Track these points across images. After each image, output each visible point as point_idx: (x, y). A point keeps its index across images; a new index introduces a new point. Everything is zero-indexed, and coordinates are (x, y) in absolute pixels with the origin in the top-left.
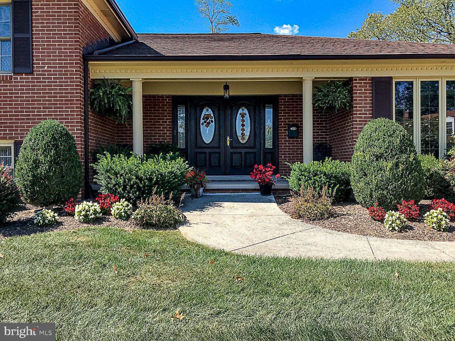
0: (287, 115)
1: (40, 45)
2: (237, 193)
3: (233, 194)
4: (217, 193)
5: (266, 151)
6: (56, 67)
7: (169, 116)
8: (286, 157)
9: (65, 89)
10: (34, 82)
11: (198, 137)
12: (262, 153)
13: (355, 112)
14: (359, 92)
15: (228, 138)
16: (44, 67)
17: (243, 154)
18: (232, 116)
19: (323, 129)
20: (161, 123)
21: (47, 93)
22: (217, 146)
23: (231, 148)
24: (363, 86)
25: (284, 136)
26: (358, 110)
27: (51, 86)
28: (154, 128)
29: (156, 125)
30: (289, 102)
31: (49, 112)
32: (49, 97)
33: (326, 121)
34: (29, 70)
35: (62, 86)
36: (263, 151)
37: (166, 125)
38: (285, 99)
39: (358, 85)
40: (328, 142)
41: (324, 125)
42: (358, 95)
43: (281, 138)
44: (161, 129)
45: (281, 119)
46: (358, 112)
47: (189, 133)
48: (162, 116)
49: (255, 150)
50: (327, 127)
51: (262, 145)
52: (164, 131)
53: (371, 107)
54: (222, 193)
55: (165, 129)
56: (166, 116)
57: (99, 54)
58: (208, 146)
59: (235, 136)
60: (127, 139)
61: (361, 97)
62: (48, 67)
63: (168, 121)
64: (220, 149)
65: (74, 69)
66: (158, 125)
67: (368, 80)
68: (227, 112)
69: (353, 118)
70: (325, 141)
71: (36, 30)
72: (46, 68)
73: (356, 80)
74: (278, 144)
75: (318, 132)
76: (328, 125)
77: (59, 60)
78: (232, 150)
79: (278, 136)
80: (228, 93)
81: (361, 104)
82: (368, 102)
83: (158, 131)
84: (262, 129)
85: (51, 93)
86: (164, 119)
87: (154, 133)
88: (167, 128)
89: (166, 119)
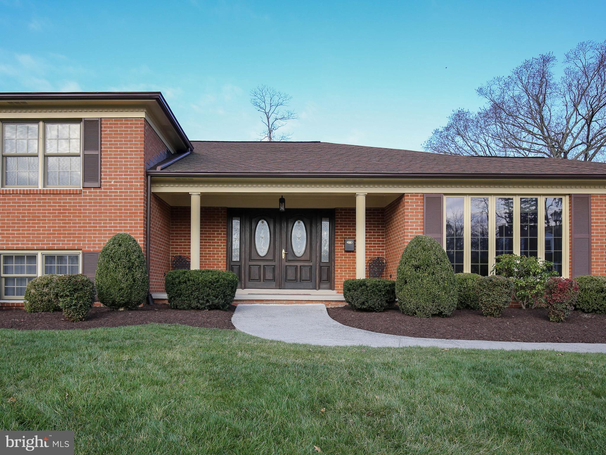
0: (343, 228)
1: (107, 161)
2: (291, 304)
3: (287, 305)
4: (271, 304)
5: (321, 265)
6: (122, 182)
7: (224, 228)
8: (342, 271)
9: (129, 203)
10: (101, 196)
11: (253, 250)
12: (318, 267)
13: (406, 227)
14: (411, 207)
15: (283, 251)
16: (110, 182)
17: (299, 268)
18: (288, 229)
19: (380, 244)
20: (216, 235)
21: (113, 206)
22: (272, 258)
23: (286, 262)
24: (415, 202)
25: (341, 249)
26: (409, 226)
27: (117, 199)
28: (209, 240)
29: (210, 237)
30: (346, 215)
31: (114, 223)
32: (115, 210)
33: (383, 235)
34: (97, 185)
35: (127, 199)
36: (319, 264)
37: (221, 237)
38: (342, 213)
39: (410, 201)
40: (385, 257)
41: (381, 239)
42: (409, 210)
43: (338, 252)
44: (216, 241)
45: (338, 232)
46: (409, 227)
47: (243, 246)
48: (217, 228)
49: (311, 264)
50: (383, 241)
51: (318, 259)
52: (218, 243)
53: (422, 222)
54: (276, 304)
55: (220, 241)
56: (221, 228)
57: (161, 170)
58: (263, 259)
59: (290, 250)
60: (181, 251)
61: (413, 212)
62: (115, 182)
63: (222, 233)
64: (275, 262)
65: (139, 184)
66: (213, 237)
67: (419, 196)
68: (282, 225)
69: (404, 233)
70: (382, 255)
71: (105, 148)
72: (113, 183)
73: (408, 196)
74: (334, 258)
75: (375, 247)
76: (385, 240)
77: (125, 175)
78: (287, 264)
79: (334, 249)
80: (283, 206)
81: (413, 219)
82: (419, 217)
83: (213, 243)
84: (319, 242)
85: (117, 206)
86: (218, 231)
87: (209, 245)
88: (221, 240)
89: (221, 231)
